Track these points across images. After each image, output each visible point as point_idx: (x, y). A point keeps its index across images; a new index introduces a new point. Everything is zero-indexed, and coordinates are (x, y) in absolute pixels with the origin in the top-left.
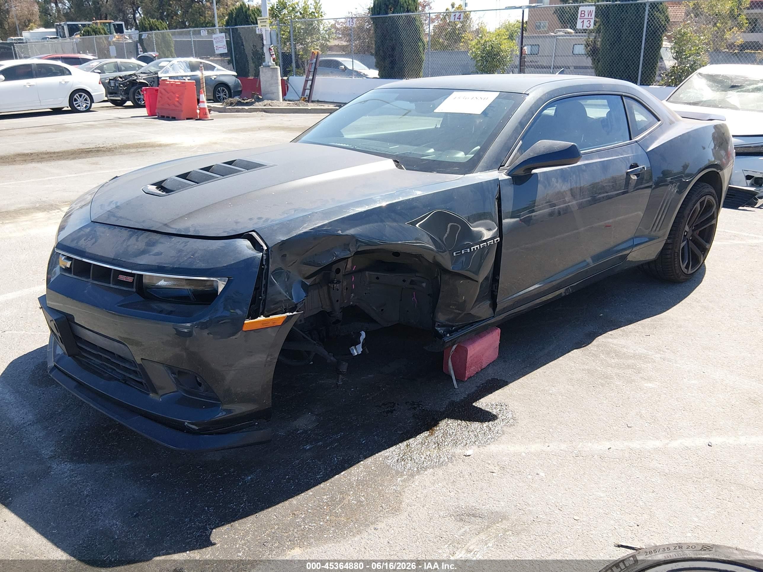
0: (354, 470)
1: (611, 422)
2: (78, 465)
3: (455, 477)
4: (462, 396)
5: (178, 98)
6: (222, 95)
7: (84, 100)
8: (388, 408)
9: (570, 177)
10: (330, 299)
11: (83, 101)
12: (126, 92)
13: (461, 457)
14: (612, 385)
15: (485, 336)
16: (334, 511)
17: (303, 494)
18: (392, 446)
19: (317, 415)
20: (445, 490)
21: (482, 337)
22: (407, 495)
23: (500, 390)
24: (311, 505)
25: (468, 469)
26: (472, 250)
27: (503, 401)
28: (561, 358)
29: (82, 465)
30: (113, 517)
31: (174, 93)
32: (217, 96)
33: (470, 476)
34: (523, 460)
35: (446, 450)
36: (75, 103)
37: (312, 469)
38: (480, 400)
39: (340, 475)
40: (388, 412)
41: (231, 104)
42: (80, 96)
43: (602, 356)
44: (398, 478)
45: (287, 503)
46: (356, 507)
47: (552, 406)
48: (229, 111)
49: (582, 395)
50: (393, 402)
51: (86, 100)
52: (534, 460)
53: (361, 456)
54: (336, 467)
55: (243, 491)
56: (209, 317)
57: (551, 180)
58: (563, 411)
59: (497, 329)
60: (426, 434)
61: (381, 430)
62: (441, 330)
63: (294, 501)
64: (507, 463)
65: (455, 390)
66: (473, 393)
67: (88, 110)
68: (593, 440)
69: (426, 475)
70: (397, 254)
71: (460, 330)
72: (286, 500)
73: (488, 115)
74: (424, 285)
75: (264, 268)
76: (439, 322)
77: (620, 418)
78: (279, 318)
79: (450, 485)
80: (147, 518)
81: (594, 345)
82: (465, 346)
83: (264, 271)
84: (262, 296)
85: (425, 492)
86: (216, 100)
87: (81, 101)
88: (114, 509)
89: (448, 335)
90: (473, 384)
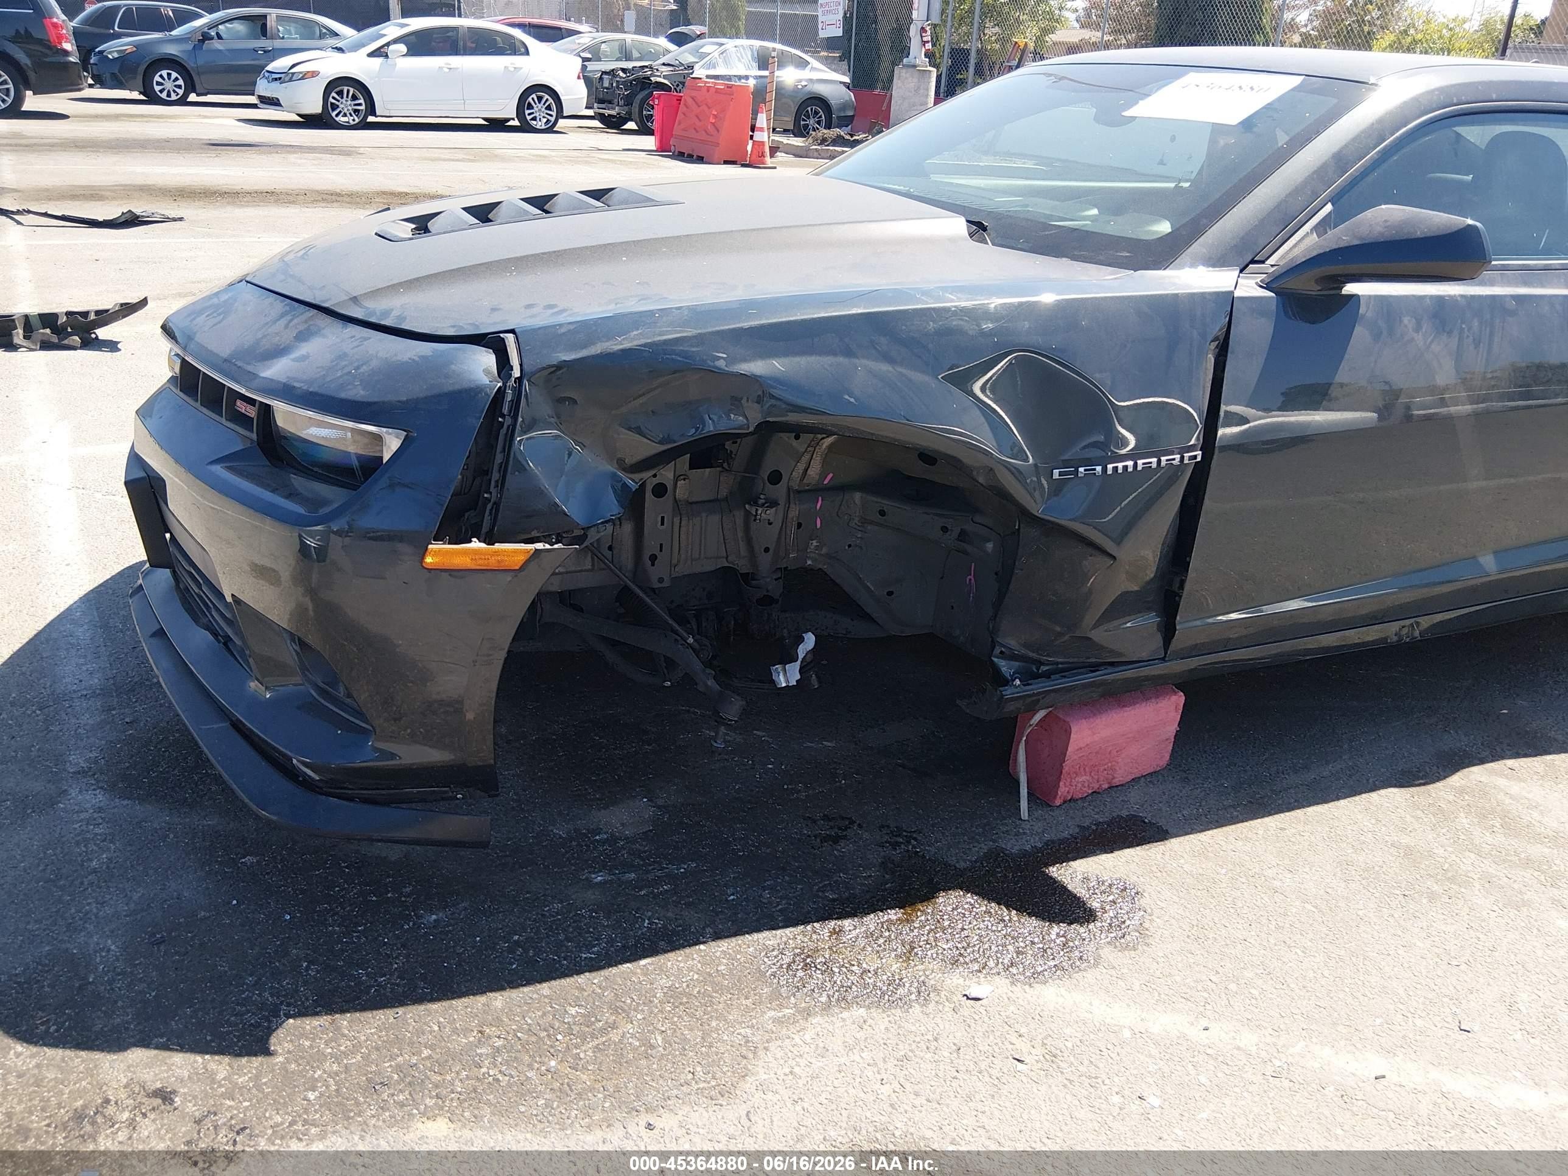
0: (674, 961)
1: (1415, 1004)
2: (117, 800)
3: (914, 1046)
4: (1030, 842)
5: (715, 116)
6: (812, 122)
7: (546, 108)
8: (831, 828)
9: (1463, 323)
10: (749, 541)
11: (543, 109)
12: (628, 101)
13: (955, 999)
14: (1461, 903)
15: (1134, 704)
16: (575, 1051)
17: (526, 989)
18: (795, 924)
19: (659, 807)
20: (870, 1074)
21: (1124, 706)
22: (771, 1059)
23: (1138, 848)
24: (529, 1021)
25: (958, 1035)
26: (1110, 472)
27: (1134, 879)
28: (1342, 802)
29: (125, 802)
30: (112, 932)
31: (709, 108)
32: (802, 123)
33: (955, 1055)
34: (1118, 1049)
35: (924, 971)
36: (527, 112)
37: (580, 934)
38: (1072, 863)
39: (635, 964)
40: (825, 839)
41: (823, 141)
42: (540, 99)
43: (1464, 821)
44: (770, 1009)
45: (481, 1000)
46: (631, 1056)
47: (1264, 921)
48: (816, 154)
49: (1360, 913)
50: (850, 819)
51: (549, 108)
52: (1150, 1056)
53: (708, 930)
54: (637, 942)
55: (404, 946)
56: (347, 518)
57: (1401, 321)
58: (1288, 942)
59: (1175, 693)
60: (893, 914)
61: (787, 878)
62: (1006, 667)
63: (498, 1000)
64: (1069, 1045)
65: (1018, 822)
66: (1062, 841)
67: (550, 129)
68: (1343, 1043)
69: (844, 1020)
70: (928, 458)
71: (1057, 676)
72: (483, 993)
73: (1255, 129)
74: (990, 546)
75: (502, 424)
76: (1004, 646)
77: (1446, 1000)
78: (515, 551)
79: (890, 1065)
80: (176, 953)
81: (1452, 787)
82: (1068, 719)
83: (503, 431)
84: (491, 493)
85: (817, 1064)
86: (800, 131)
87: (540, 110)
88: (125, 916)
89: (1018, 682)
90: (1072, 818)
